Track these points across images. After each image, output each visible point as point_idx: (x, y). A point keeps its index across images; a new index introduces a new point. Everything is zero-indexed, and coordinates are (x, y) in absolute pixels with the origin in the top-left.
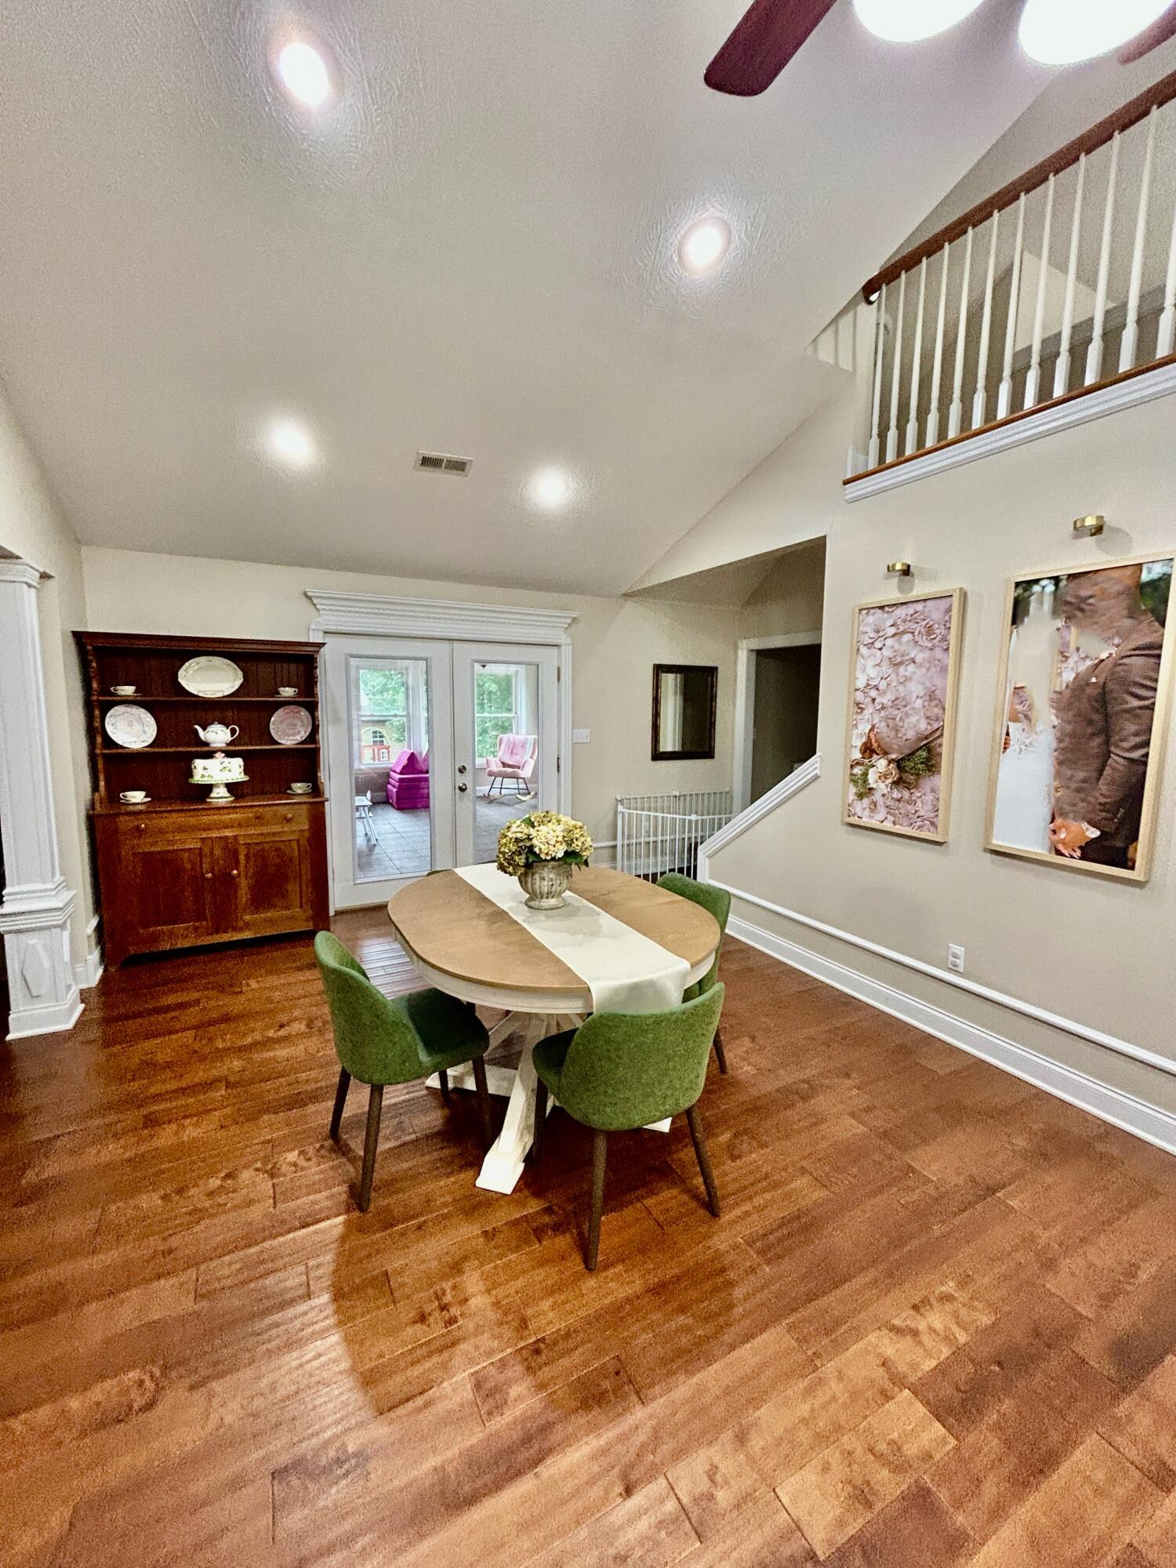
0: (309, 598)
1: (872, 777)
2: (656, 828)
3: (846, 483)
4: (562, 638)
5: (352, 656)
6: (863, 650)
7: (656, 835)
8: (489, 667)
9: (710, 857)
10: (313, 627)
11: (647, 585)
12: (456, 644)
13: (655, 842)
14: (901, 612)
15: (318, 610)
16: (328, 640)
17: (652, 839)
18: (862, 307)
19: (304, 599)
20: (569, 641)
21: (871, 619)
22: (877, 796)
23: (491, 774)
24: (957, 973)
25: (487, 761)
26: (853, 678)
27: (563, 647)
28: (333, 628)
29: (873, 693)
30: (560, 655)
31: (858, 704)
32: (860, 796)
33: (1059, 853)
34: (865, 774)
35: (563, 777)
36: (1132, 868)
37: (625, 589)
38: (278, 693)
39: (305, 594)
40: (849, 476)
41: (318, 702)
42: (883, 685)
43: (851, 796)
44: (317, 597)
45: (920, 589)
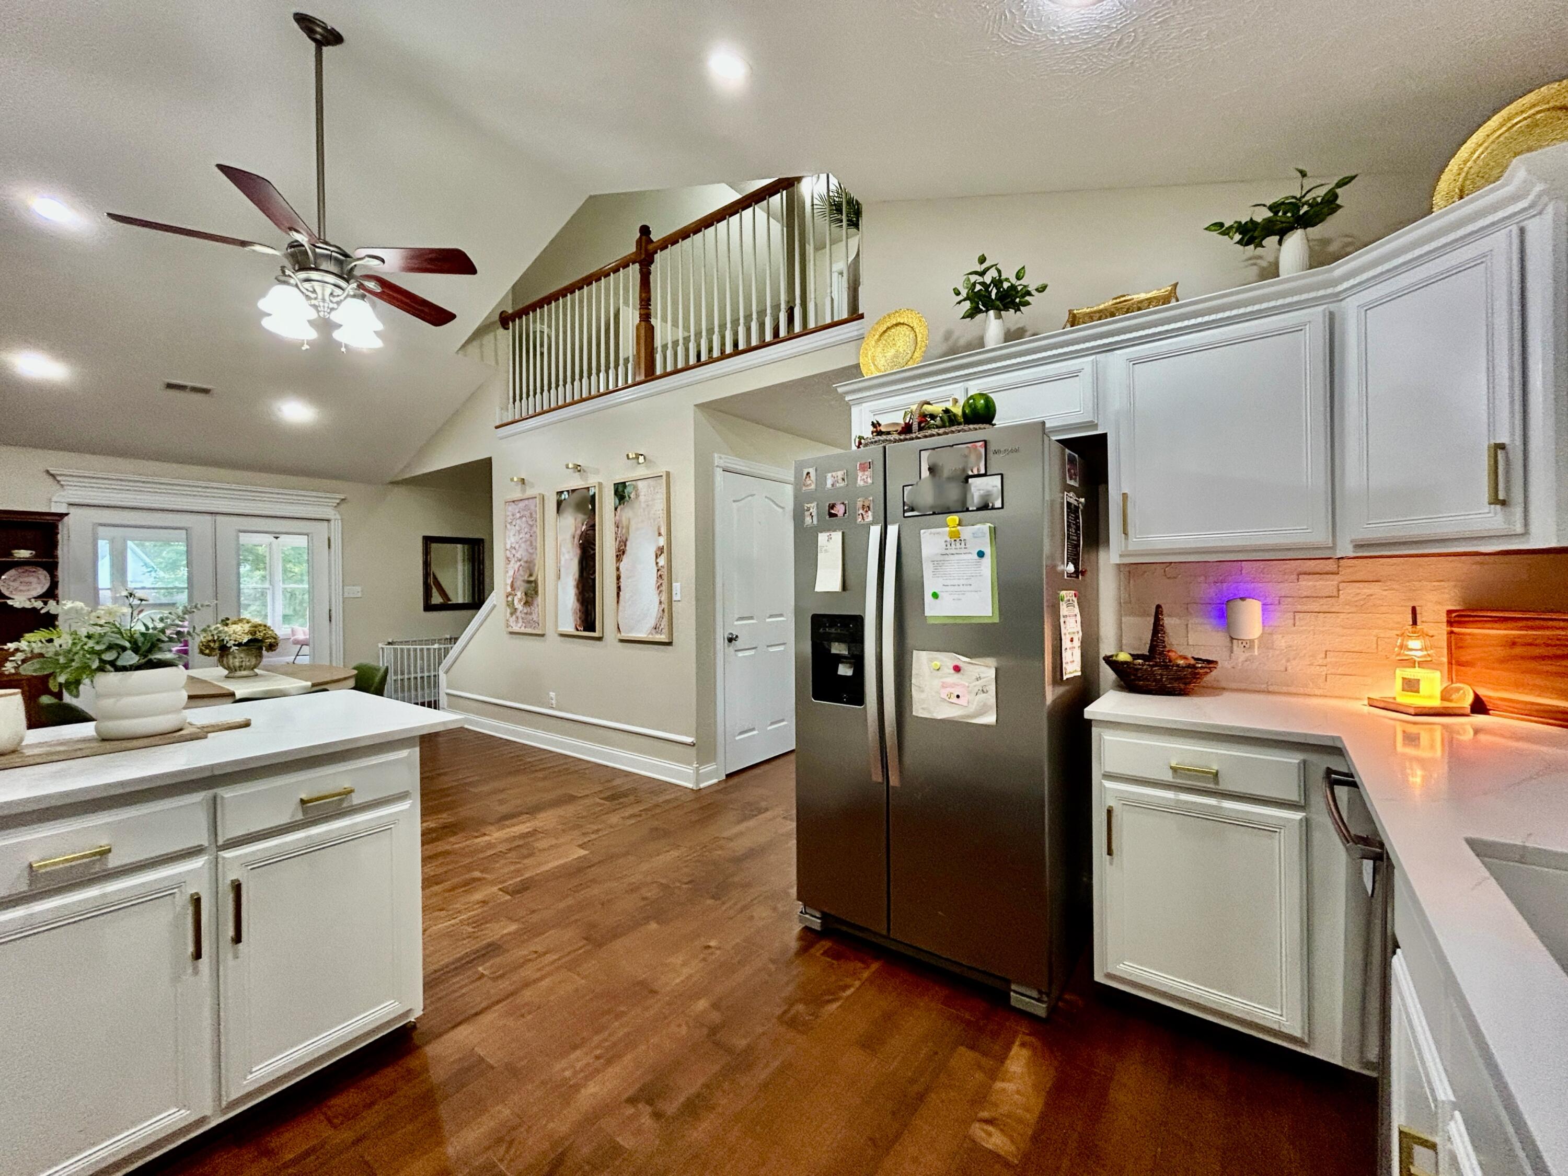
0: (53, 476)
1: (516, 602)
2: (429, 665)
3: (497, 427)
4: (330, 513)
5: (101, 525)
6: (508, 526)
7: (429, 671)
8: (283, 538)
9: (447, 672)
10: (54, 499)
11: (407, 476)
12: (219, 518)
13: (429, 677)
14: (522, 504)
15: (62, 486)
16: (72, 510)
17: (426, 674)
18: (501, 331)
19: (46, 476)
20: (338, 517)
21: (510, 508)
22: (518, 613)
23: (296, 642)
24: (552, 708)
25: (293, 631)
26: (505, 544)
27: (332, 522)
28: (77, 501)
29: (514, 551)
30: (329, 528)
31: (507, 558)
32: (512, 614)
33: (577, 630)
34: (513, 600)
35: (334, 626)
36: (594, 631)
37: (389, 479)
38: (12, 555)
39: (48, 472)
40: (498, 424)
41: (57, 563)
42: (517, 547)
43: (508, 614)
44: (61, 475)
45: (530, 492)
